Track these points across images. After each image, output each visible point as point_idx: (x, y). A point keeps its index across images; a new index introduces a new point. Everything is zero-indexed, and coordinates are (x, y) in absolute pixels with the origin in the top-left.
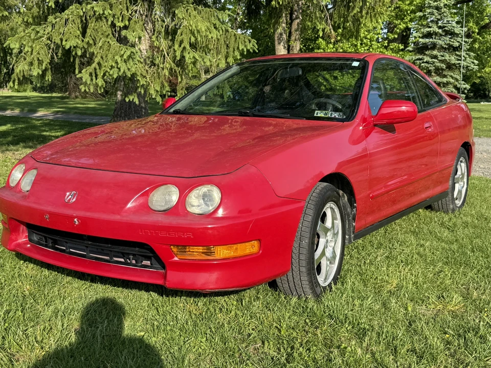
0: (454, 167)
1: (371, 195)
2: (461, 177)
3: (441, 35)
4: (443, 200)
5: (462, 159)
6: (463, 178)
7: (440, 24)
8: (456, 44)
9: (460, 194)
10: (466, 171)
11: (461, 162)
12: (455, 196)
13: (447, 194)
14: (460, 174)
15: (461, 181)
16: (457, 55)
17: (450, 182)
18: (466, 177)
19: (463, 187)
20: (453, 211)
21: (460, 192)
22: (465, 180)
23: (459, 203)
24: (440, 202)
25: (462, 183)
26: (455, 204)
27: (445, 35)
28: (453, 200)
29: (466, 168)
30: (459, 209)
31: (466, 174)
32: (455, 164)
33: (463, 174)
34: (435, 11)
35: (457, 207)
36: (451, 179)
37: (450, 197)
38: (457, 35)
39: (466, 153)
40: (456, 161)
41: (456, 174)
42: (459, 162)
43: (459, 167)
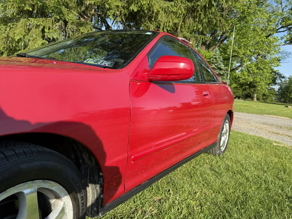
0: (222, 126)
1: (133, 157)
2: (225, 132)
3: (216, 69)
4: (213, 149)
5: (227, 121)
6: (226, 133)
7: (216, 64)
8: (222, 73)
9: (224, 143)
10: (228, 128)
11: (226, 122)
12: (221, 145)
13: (216, 144)
14: (225, 130)
15: (225, 135)
16: (222, 78)
17: (219, 136)
18: (228, 132)
19: (226, 138)
20: (219, 155)
21: (224, 142)
22: (228, 134)
23: (223, 149)
24: (211, 150)
25: (226, 136)
26: (221, 150)
27: (218, 69)
28: (220, 147)
29: (229, 127)
30: (223, 153)
31: (228, 130)
32: (223, 124)
33: (227, 131)
34: (214, 59)
35: (222, 152)
36: (219, 134)
37: (218, 145)
38: (222, 70)
39: (229, 117)
40: (223, 122)
41: (223, 130)
42: (225, 123)
43: (225, 126)
